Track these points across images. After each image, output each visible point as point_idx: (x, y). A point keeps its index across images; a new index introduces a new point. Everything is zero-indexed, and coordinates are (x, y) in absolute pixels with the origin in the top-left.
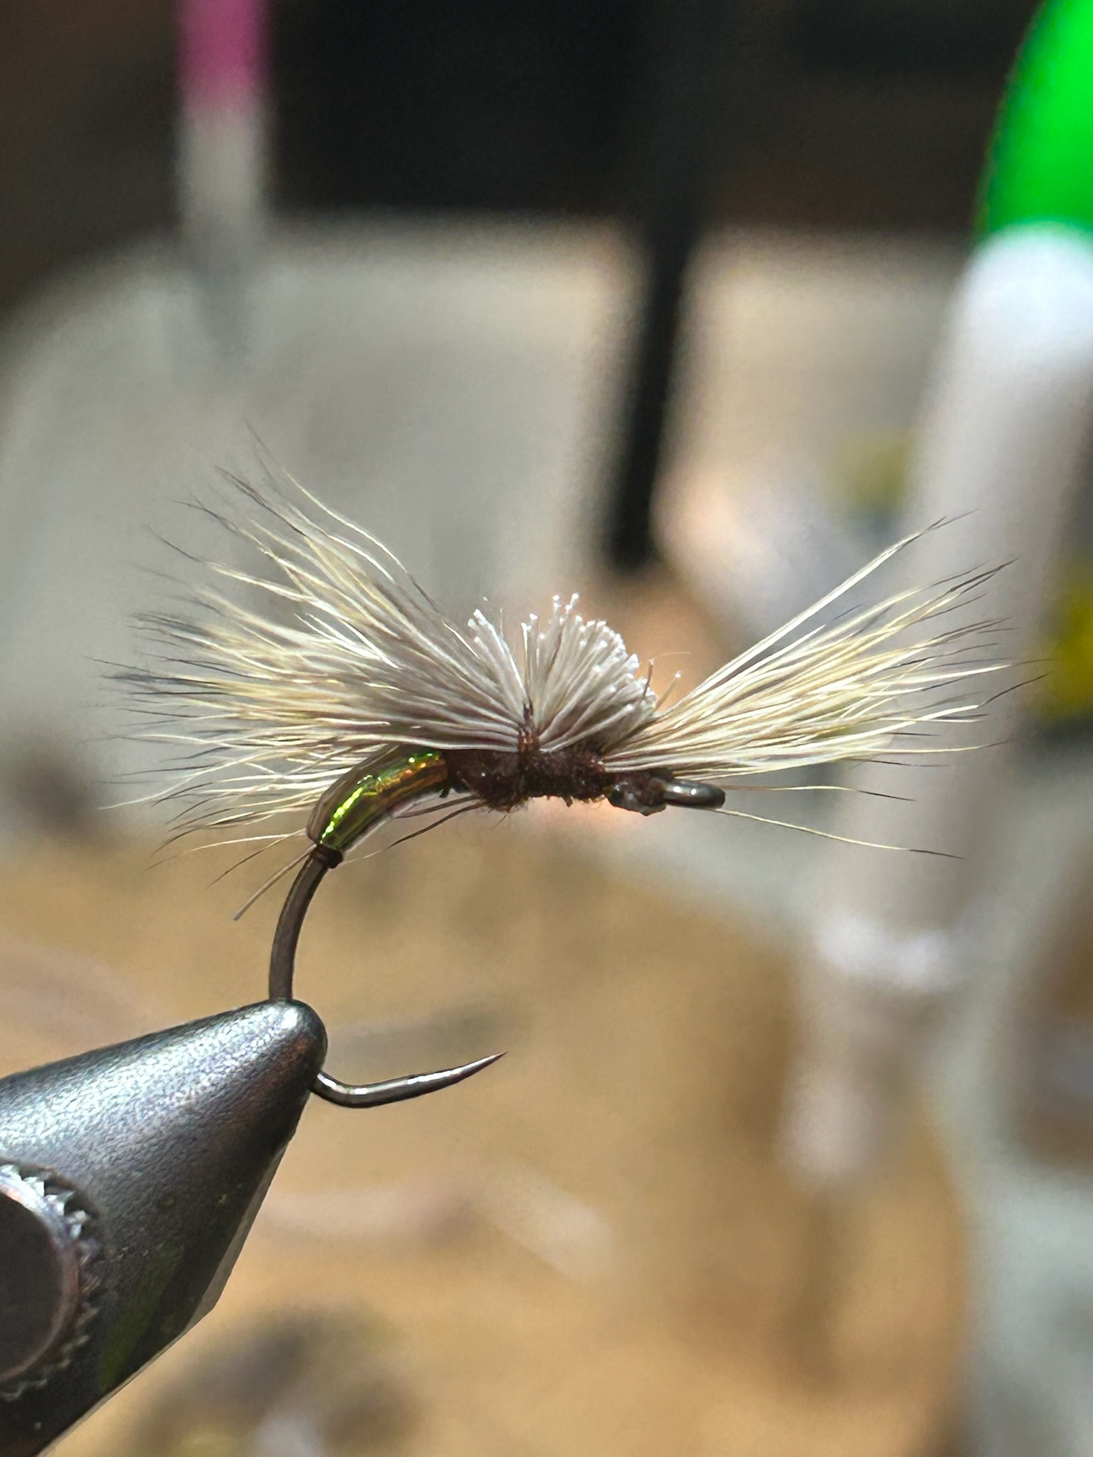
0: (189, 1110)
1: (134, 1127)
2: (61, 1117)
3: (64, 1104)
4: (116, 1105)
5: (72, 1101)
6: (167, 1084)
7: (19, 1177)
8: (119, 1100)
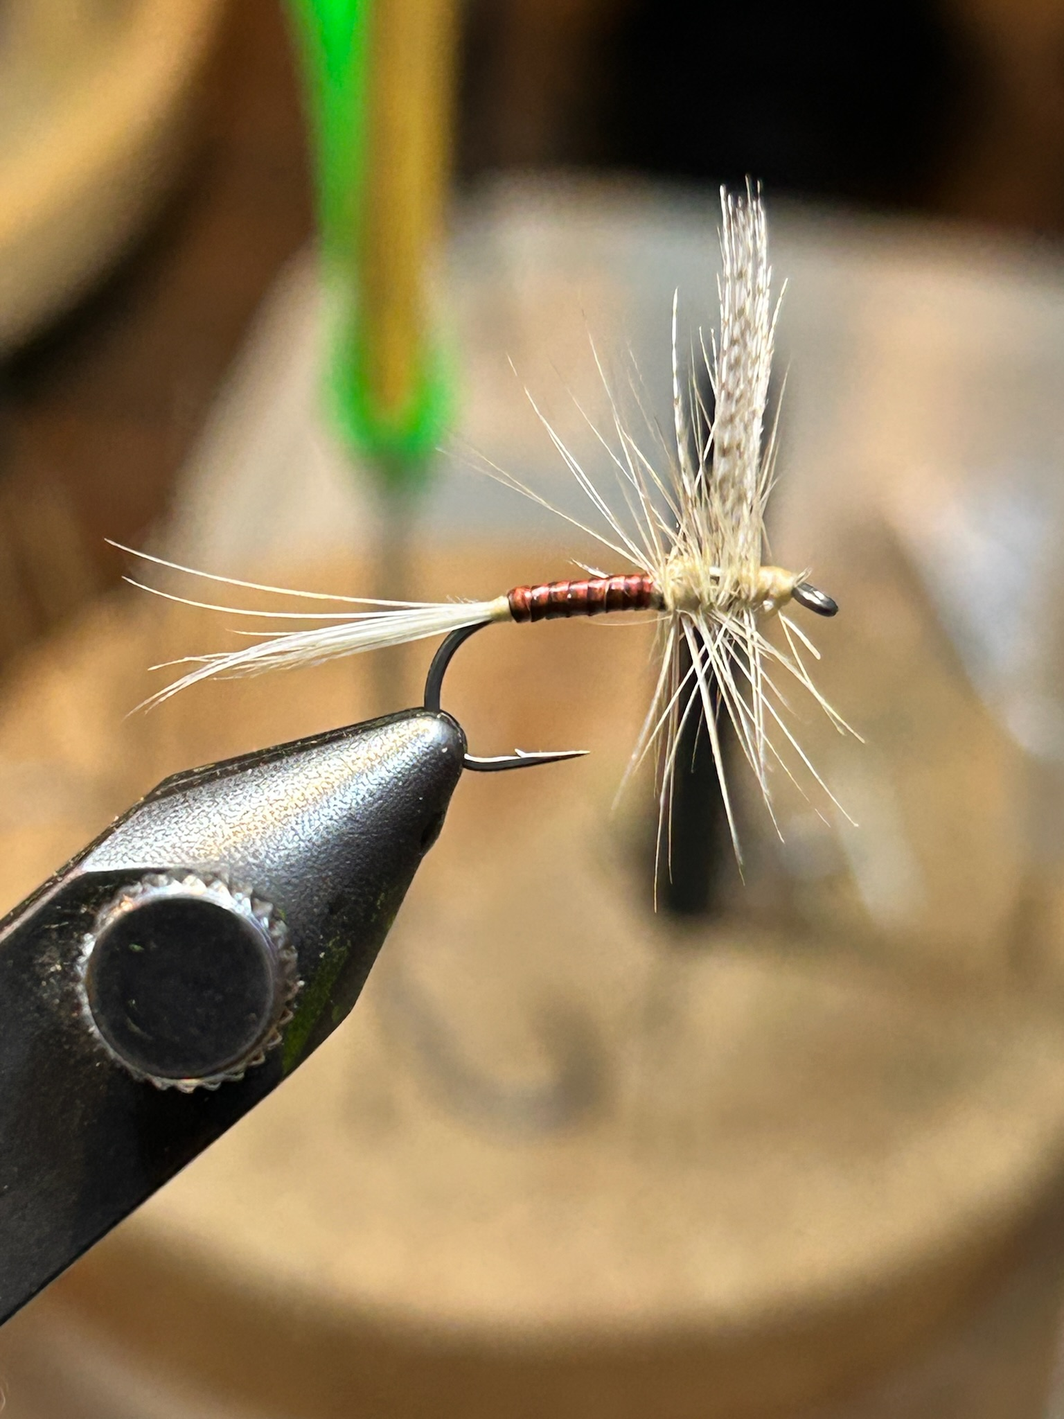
0: (351, 818)
1: (303, 838)
2: (238, 829)
3: (239, 818)
4: (287, 816)
5: (244, 814)
6: (331, 796)
7: (204, 885)
8: (289, 812)
